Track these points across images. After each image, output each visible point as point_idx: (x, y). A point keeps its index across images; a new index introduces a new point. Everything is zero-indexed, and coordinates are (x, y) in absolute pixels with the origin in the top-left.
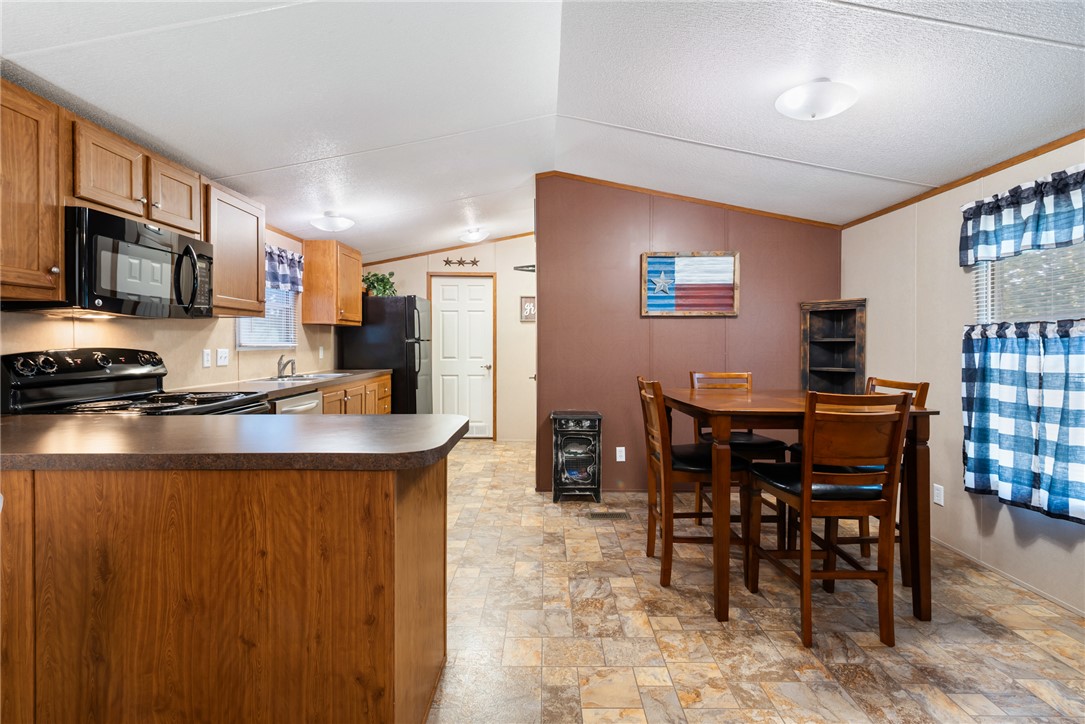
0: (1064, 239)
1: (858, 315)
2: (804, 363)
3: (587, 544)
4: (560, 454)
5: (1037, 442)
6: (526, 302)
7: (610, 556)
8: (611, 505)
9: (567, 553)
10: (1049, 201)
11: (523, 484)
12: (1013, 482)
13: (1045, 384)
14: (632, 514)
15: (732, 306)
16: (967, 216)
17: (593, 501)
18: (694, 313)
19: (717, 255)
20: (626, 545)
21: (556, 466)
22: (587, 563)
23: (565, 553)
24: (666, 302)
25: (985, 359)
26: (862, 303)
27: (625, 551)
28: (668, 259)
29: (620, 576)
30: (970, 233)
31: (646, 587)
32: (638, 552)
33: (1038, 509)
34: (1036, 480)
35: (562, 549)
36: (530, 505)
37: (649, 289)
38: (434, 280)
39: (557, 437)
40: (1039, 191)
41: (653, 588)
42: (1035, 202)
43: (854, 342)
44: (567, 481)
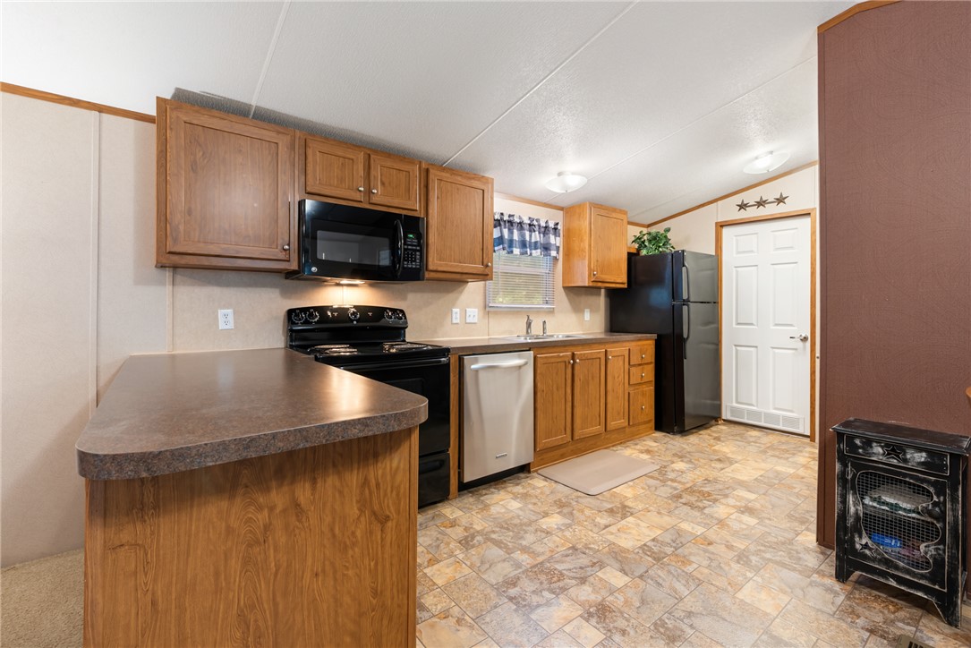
4: (851, 499)
36: (784, 565)
38: (725, 231)
39: (845, 466)
44: (867, 552)
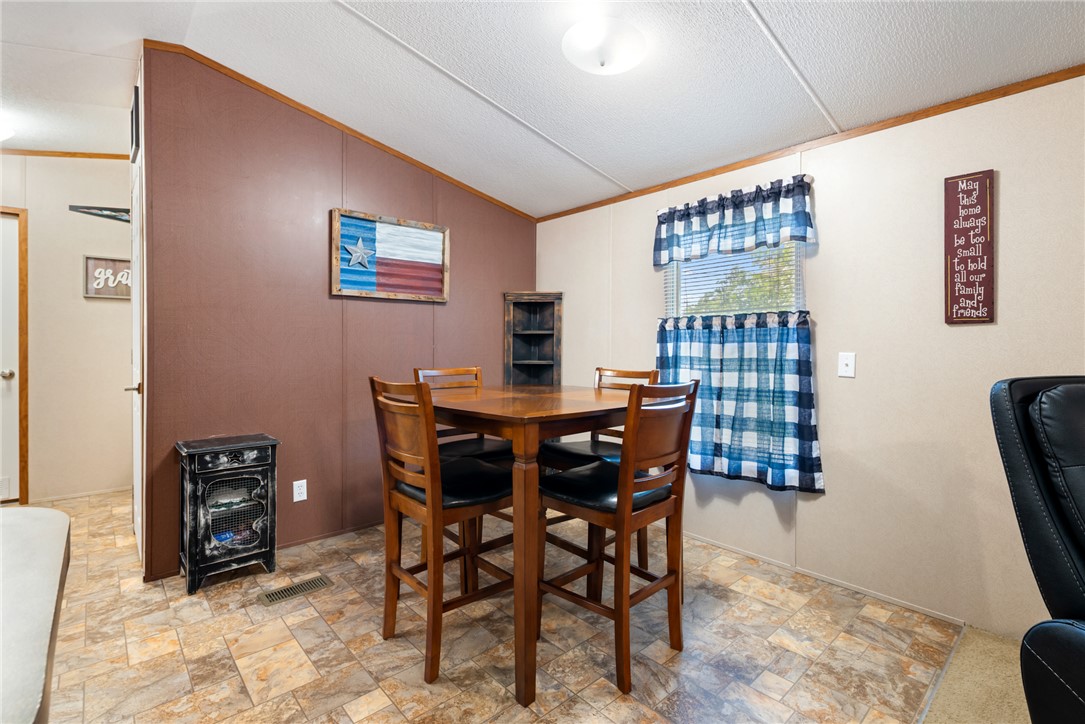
0: (737, 247)
1: (556, 308)
2: (508, 356)
3: (280, 655)
4: (201, 512)
5: (718, 417)
6: (96, 267)
7: (327, 663)
8: (293, 570)
9: (250, 687)
10: (729, 213)
11: (111, 575)
12: (702, 454)
13: (724, 368)
14: (333, 576)
15: (441, 291)
16: (661, 219)
17: (264, 572)
18: (401, 296)
19: (426, 229)
20: (345, 633)
21: (194, 532)
22: (294, 693)
23: (244, 690)
24: (364, 278)
25: (676, 348)
26: (559, 297)
27: (348, 643)
28: (368, 223)
29: (359, 694)
30: (664, 235)
31: (407, 695)
32: (367, 638)
33: (720, 474)
34: (718, 450)
35: (236, 682)
36: (139, 615)
37: (343, 259)
39: (195, 483)
40: (721, 204)
41: (415, 692)
42: (718, 213)
43: (552, 335)
44: (216, 552)
